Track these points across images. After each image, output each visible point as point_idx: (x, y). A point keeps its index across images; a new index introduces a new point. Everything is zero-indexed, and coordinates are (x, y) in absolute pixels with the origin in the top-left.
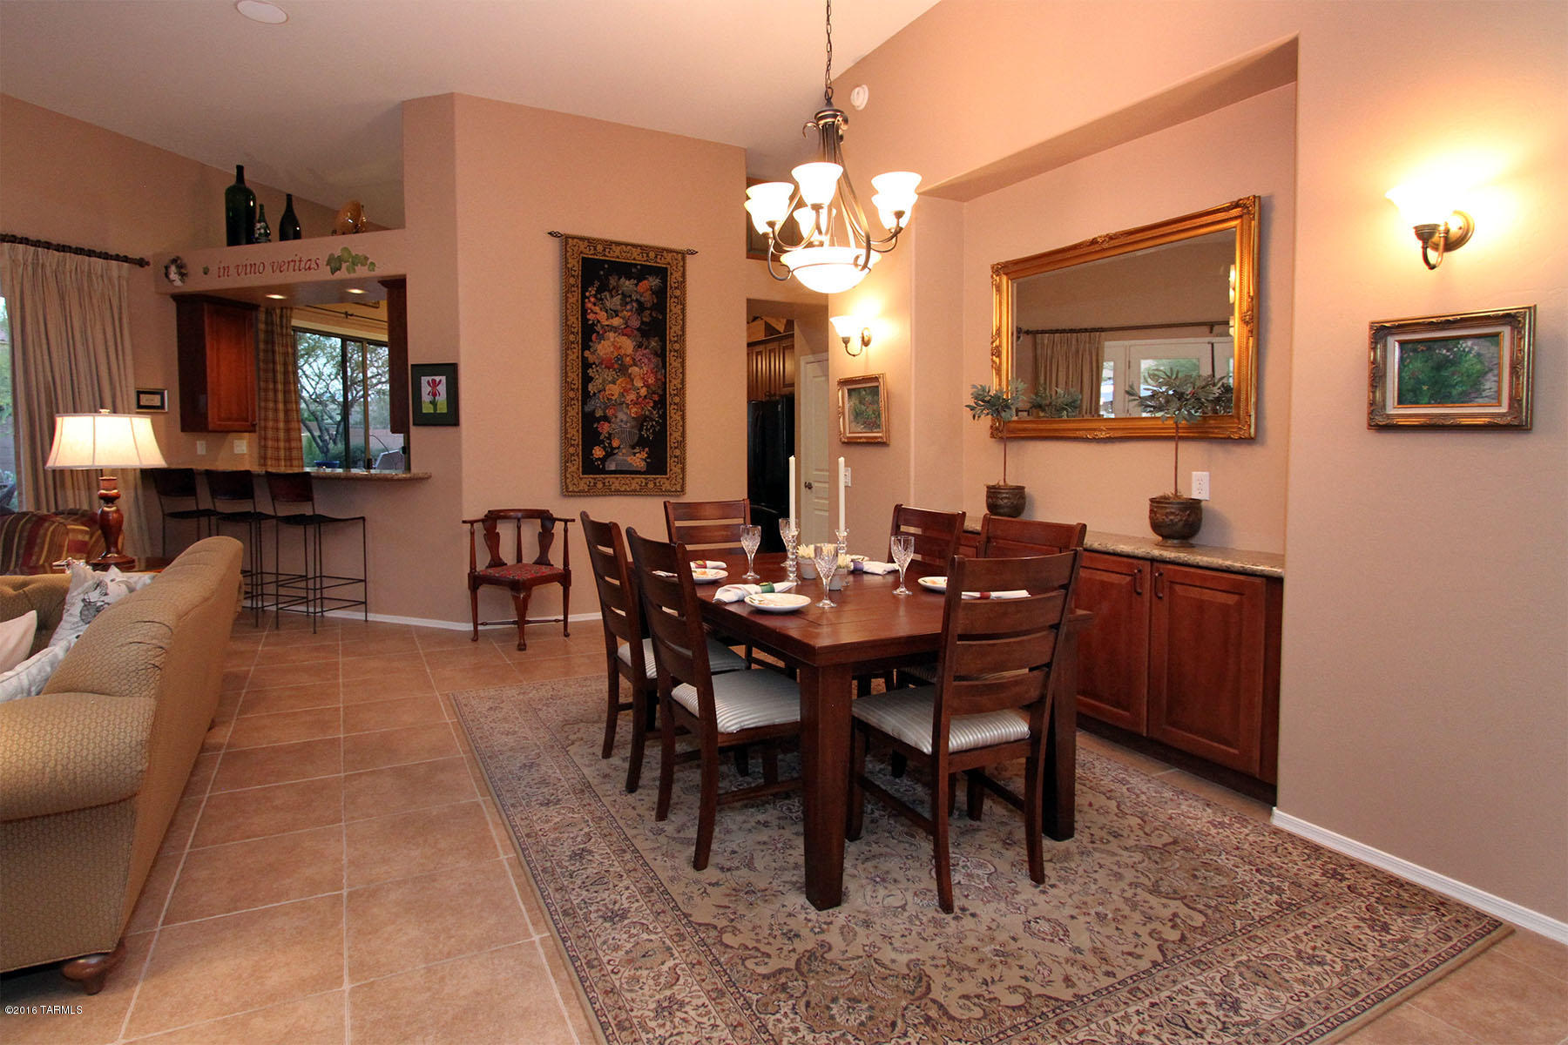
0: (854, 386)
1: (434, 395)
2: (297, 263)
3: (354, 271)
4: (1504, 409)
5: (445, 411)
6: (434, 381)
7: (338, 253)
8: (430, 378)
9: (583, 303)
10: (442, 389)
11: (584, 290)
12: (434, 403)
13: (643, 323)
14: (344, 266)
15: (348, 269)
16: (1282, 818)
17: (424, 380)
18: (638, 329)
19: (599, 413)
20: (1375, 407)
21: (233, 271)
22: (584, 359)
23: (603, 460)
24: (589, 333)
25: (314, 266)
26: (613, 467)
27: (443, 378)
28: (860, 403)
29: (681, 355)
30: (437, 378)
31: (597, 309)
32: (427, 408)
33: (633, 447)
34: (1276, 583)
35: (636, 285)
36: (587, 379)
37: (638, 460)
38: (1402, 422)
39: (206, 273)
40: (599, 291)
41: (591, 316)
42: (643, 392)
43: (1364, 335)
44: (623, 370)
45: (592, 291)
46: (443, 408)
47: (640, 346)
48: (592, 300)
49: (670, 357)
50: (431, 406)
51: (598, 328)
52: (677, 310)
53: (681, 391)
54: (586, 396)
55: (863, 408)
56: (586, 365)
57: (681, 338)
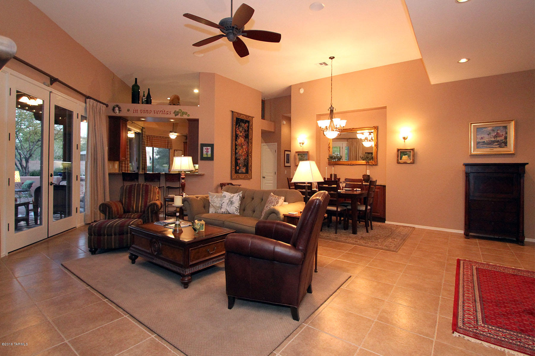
0: (299, 153)
1: (207, 152)
2: (163, 112)
3: (183, 116)
4: (412, 161)
5: (210, 156)
6: (207, 148)
7: (177, 110)
8: (206, 148)
9: (236, 129)
10: (210, 150)
11: (236, 126)
12: (207, 154)
13: (245, 135)
14: (179, 114)
15: (181, 115)
16: (386, 222)
17: (204, 148)
18: (245, 136)
19: (238, 158)
20: (398, 160)
21: (139, 112)
22: (236, 144)
23: (238, 170)
24: (237, 136)
25: (169, 113)
26: (240, 172)
27: (210, 148)
28: (301, 157)
29: (252, 143)
30: (208, 148)
31: (238, 131)
32: (205, 156)
33: (243, 167)
34: (384, 186)
35: (244, 125)
36: (236, 149)
37: (244, 170)
38: (401, 162)
39: (128, 111)
40: (239, 126)
41: (237, 133)
42: (245, 152)
43: (396, 150)
44: (242, 147)
45: (237, 126)
46: (209, 155)
47: (245, 141)
48: (238, 128)
49: (250, 143)
50: (206, 155)
51: (238, 136)
52: (251, 132)
53: (251, 152)
54: (236, 153)
55: (302, 158)
56: (236, 145)
57: (252, 139)
